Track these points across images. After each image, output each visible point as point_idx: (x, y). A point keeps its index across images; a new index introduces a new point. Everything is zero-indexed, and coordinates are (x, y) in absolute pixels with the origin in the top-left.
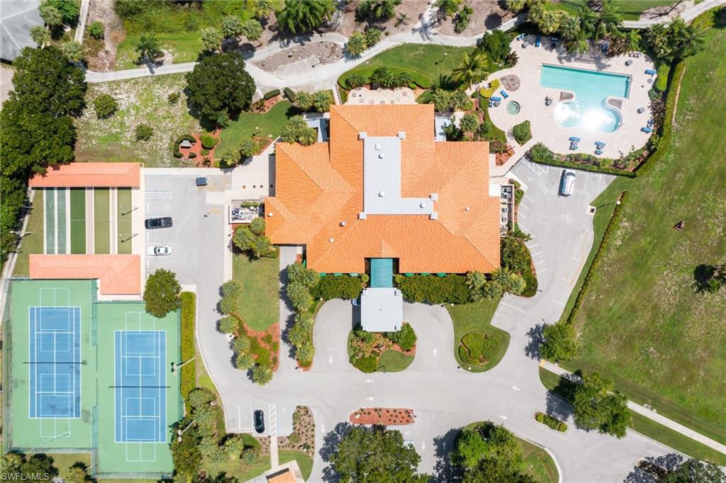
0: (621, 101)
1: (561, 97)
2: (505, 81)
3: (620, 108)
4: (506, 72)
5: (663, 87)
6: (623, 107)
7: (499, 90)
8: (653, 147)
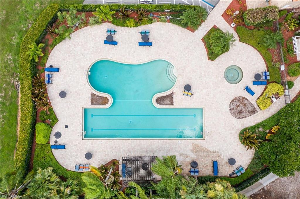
0: (92, 103)
1: (172, 99)
2: (250, 108)
3: (93, 95)
4: (251, 121)
5: (40, 127)
6: (89, 96)
7: (256, 96)
8: (41, 45)
